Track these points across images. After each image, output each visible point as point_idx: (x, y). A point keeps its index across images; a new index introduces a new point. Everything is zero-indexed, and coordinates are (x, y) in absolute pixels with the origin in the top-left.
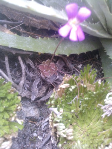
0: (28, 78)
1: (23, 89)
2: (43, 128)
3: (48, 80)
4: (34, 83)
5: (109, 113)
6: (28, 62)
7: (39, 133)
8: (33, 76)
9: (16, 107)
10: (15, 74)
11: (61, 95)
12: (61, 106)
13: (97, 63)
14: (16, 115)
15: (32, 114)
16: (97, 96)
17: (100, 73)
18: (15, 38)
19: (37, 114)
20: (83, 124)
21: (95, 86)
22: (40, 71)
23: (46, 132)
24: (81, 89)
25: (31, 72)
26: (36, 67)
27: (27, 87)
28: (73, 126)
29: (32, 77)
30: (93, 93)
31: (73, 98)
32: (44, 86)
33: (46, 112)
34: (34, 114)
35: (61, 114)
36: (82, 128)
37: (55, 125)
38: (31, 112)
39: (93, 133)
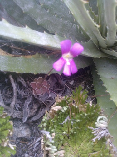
0: (19, 97)
1: (14, 109)
2: (34, 148)
3: (40, 99)
4: (25, 103)
5: (99, 137)
6: (19, 80)
7: (30, 154)
8: (25, 94)
9: (8, 132)
10: (6, 93)
11: (53, 115)
12: (53, 128)
13: (89, 79)
14: (8, 140)
15: (24, 134)
16: (88, 117)
17: (91, 90)
18: (7, 60)
19: (29, 134)
20: (74, 144)
21: (86, 107)
22: (31, 89)
23: (38, 152)
24: (72, 109)
25: (22, 90)
26: (27, 84)
27: (18, 108)
28: (65, 146)
29: (24, 96)
30: (84, 115)
31: (65, 119)
32: (35, 104)
33: (38, 131)
34: (26, 134)
35: (53, 137)
36: (74, 149)
37: (47, 148)
38: (23, 132)
39: (84, 154)
